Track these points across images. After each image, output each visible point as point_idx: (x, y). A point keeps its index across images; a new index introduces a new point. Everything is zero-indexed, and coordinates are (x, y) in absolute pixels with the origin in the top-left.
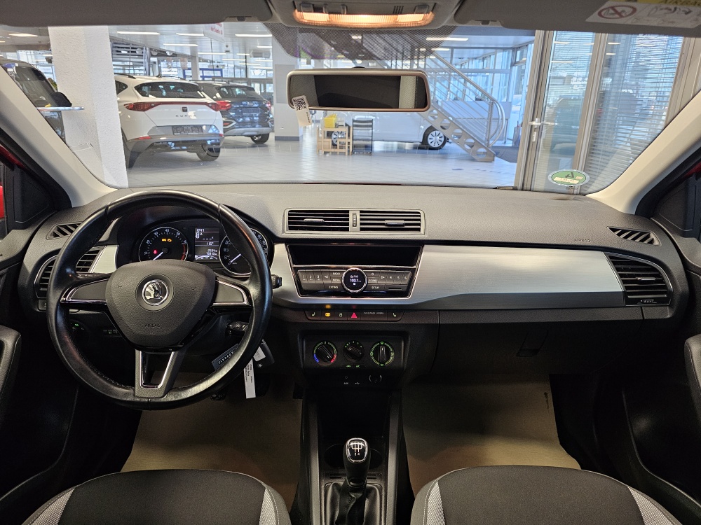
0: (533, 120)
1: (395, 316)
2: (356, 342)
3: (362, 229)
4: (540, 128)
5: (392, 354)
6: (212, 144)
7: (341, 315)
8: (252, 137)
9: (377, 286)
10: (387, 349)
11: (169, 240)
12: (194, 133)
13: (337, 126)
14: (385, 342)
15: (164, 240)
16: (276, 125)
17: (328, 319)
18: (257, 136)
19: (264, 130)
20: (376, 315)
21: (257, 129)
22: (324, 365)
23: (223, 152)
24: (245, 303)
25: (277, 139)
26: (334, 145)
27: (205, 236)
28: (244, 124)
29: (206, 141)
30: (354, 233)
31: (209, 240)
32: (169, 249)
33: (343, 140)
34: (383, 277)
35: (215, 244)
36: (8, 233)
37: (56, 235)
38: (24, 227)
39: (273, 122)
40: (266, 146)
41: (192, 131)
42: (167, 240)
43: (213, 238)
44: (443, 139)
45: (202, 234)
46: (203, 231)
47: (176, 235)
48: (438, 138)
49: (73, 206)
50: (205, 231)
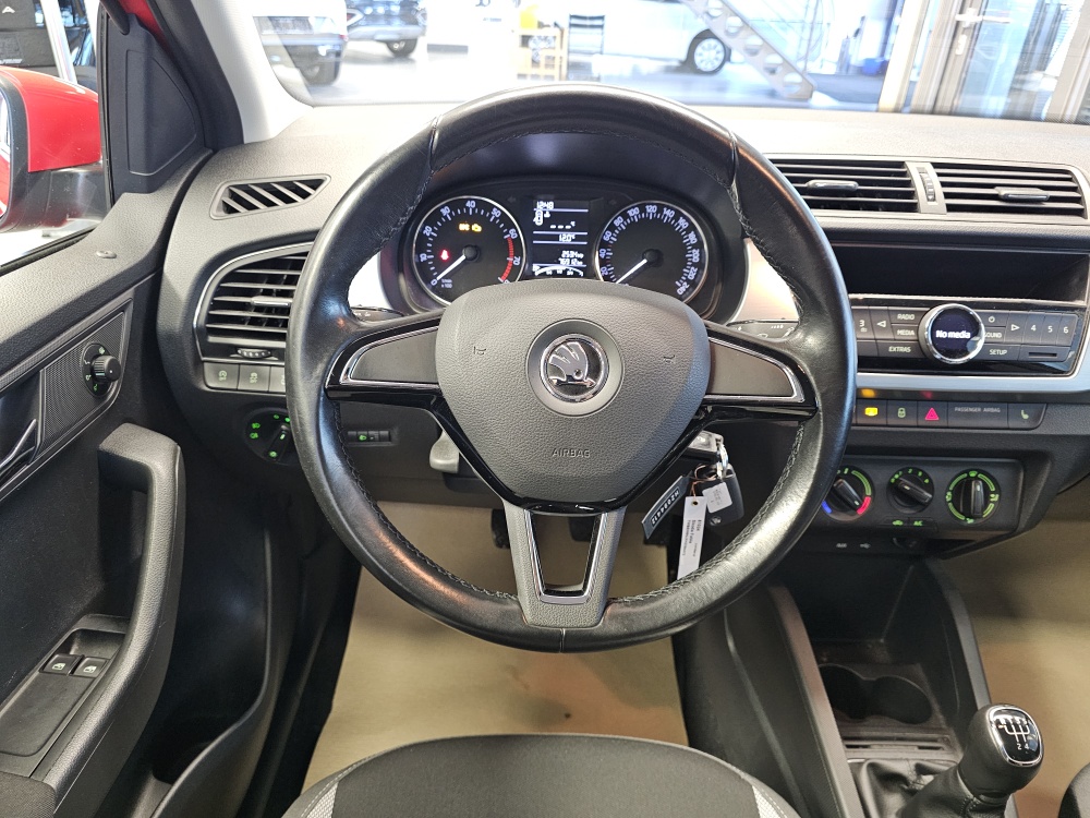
0: (961, 12)
1: (1026, 417)
2: (916, 471)
3: (951, 208)
4: (977, 28)
5: (995, 497)
6: (328, 53)
7: (902, 413)
8: (389, 43)
9: (1002, 349)
10: (985, 487)
11: (477, 228)
12: (297, 31)
13: (541, 25)
14: (980, 471)
15: (464, 227)
16: (429, 22)
17: (871, 423)
18: (398, 42)
19: (411, 30)
20: (981, 414)
21: (396, 29)
22: (843, 518)
23: (345, 69)
24: (797, 396)
25: (432, 48)
26: (535, 63)
27: (555, 218)
28: (373, 18)
29: (315, 47)
30: (932, 216)
31: (564, 230)
32: (477, 249)
33: (551, 53)
34: (1014, 327)
35: (578, 238)
36: (113, 202)
37: (230, 210)
38: (151, 186)
39: (424, 15)
40: (412, 61)
41: (294, 28)
42: (471, 227)
43: (573, 223)
44: (721, 56)
45: (548, 215)
46: (550, 206)
47: (491, 215)
48: (713, 53)
49: (246, 141)
50: (555, 207)
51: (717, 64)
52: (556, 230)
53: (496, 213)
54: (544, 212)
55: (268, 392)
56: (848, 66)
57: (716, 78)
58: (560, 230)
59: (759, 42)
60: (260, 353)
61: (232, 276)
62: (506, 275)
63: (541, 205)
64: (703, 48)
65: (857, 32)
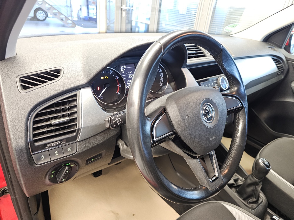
11: (106, 77)
15: (102, 78)
24: (240, 105)
27: (127, 70)
37: (26, 88)
42: (104, 78)
43: (132, 71)
44: (45, 15)
45: (125, 70)
46: (125, 67)
47: (110, 73)
48: (42, 15)
49: (7, 57)
50: (126, 67)
51: (44, 18)
52: (128, 74)
53: (111, 71)
54: (124, 69)
55: (64, 157)
56: (81, 18)
57: (45, 22)
58: (129, 74)
59: (57, 11)
60: (59, 143)
61: (38, 115)
62: (118, 91)
63: (122, 67)
64: (38, 13)
65: (80, 9)
